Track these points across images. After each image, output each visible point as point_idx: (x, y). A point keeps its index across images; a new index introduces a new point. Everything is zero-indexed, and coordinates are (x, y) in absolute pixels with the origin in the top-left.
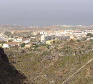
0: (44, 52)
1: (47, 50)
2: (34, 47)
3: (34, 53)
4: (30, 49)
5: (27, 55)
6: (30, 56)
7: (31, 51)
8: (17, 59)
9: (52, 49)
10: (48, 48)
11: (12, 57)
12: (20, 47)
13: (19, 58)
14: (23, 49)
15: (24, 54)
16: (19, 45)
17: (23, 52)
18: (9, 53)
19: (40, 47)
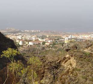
0: (59, 49)
1: (62, 47)
2: (52, 45)
3: (51, 50)
4: (49, 46)
5: (46, 51)
6: (48, 52)
7: (49, 48)
8: (38, 54)
9: (65, 47)
10: (63, 46)
11: (34, 52)
12: (42, 45)
13: (39, 53)
14: (44, 46)
15: (44, 50)
16: (41, 43)
17: (43, 48)
18: (32, 49)
19: (56, 45)
